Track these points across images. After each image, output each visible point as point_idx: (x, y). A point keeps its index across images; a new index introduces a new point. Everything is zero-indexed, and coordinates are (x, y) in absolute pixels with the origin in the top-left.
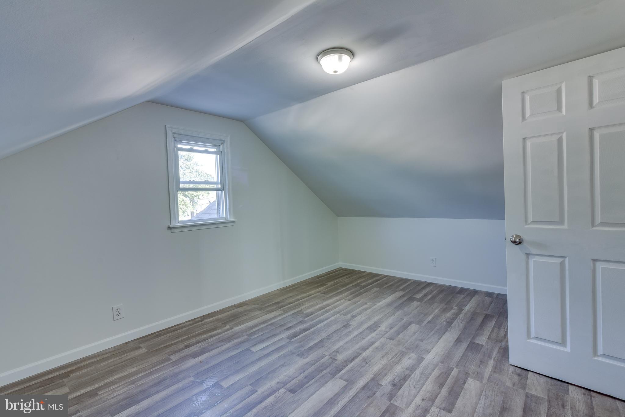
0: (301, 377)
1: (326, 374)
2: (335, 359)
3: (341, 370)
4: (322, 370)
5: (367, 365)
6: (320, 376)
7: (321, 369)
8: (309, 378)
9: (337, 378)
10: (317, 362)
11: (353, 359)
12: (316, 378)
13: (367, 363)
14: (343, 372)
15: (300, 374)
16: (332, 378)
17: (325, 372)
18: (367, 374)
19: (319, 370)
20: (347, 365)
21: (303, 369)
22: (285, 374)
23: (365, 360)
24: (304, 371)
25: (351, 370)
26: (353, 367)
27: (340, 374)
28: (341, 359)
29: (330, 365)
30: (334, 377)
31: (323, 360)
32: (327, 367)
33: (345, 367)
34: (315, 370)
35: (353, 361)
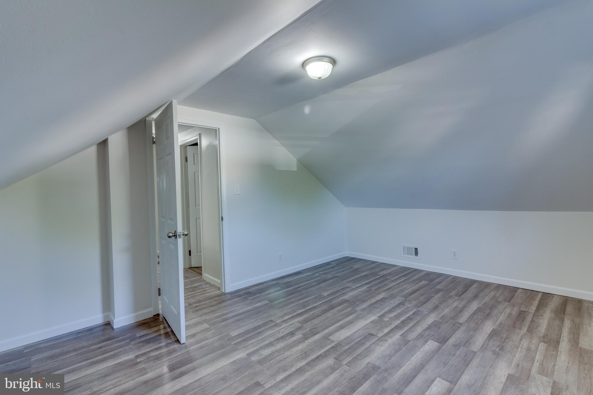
0: (368, 344)
1: (346, 346)
2: (336, 359)
3: (332, 347)
4: (349, 348)
5: (306, 351)
6: (351, 344)
7: (351, 350)
8: (360, 343)
9: (336, 341)
10: (355, 358)
11: (317, 358)
12: (354, 343)
13: (305, 353)
14: (330, 346)
15: (369, 347)
16: (341, 341)
17: (347, 347)
18: (309, 343)
19: (352, 349)
20: (325, 352)
21: (368, 352)
22: (383, 348)
23: (305, 357)
24: (366, 349)
25: (322, 347)
26: (320, 350)
27: (333, 345)
28: (330, 359)
29: (342, 354)
30: (339, 342)
31: (349, 359)
32: (345, 351)
33: (328, 351)
34: (355, 350)
35: (318, 356)
